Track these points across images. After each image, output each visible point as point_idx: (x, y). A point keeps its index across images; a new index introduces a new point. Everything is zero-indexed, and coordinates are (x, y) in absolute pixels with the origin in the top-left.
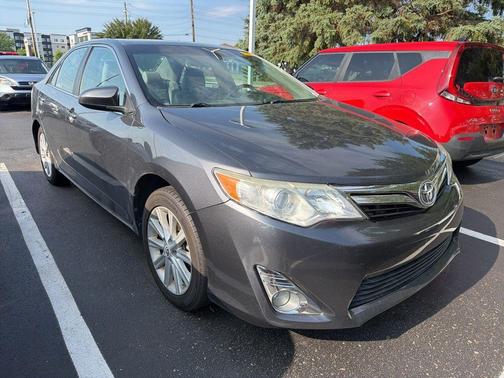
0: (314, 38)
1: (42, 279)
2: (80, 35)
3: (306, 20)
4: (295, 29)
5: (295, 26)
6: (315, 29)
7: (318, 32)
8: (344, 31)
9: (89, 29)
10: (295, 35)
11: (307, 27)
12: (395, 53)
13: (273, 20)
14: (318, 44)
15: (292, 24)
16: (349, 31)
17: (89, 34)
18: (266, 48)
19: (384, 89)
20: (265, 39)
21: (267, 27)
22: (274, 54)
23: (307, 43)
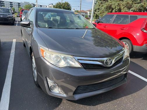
0: (113, 9)
1: (7, 71)
2: (50, 6)
3: (111, 4)
4: (107, 6)
5: (107, 5)
6: (113, 7)
7: (114, 7)
8: (122, 8)
9: (52, 4)
10: (107, 8)
11: (111, 6)
12: (129, 15)
13: (102, 3)
14: (114, 11)
15: (106, 4)
16: (124, 8)
17: (52, 6)
18: (98, 11)
19: (124, 27)
20: (99, 9)
21: (100, 5)
22: (100, 14)
23: (110, 11)
